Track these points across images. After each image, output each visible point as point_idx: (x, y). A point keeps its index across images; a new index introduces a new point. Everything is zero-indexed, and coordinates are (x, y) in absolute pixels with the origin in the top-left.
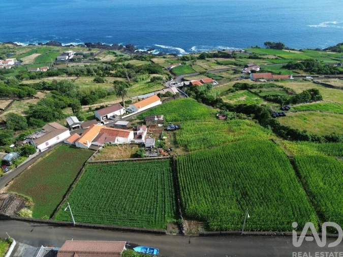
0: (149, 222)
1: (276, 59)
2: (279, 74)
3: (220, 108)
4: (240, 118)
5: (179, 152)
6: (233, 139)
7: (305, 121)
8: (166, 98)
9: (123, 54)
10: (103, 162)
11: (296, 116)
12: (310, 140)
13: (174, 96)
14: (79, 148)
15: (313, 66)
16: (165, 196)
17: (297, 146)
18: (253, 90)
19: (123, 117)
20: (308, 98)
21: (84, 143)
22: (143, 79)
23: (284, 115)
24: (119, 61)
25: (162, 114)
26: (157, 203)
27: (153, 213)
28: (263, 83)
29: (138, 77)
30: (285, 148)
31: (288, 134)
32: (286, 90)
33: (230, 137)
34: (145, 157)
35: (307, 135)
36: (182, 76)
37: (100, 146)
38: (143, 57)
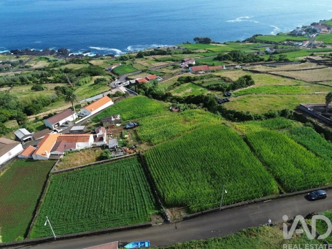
0: (132, 218)
1: (207, 52)
2: (213, 65)
3: (171, 102)
4: (192, 108)
5: (143, 148)
6: (190, 128)
7: (246, 103)
8: (117, 98)
9: (57, 59)
10: (69, 170)
11: (238, 100)
12: (254, 119)
13: (124, 95)
14: (38, 160)
15: (239, 56)
16: (141, 191)
17: (244, 125)
18: (196, 82)
19: (76, 123)
20: (244, 83)
21: (42, 154)
22: (86, 82)
23: (228, 101)
24: (55, 66)
25: (118, 113)
26: (135, 200)
27: (134, 209)
28: (203, 75)
29: (80, 81)
30: (236, 128)
31: (235, 117)
32: (224, 79)
33: (187, 126)
34: (112, 157)
35: (250, 115)
36: (125, 76)
37: (60, 155)
38: (80, 60)
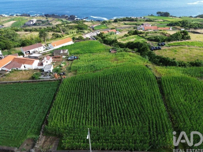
1: (164, 21)
4: (126, 51)
6: (115, 65)
7: (175, 52)
8: (79, 40)
9: (67, 21)
12: (178, 65)
15: (187, 24)
18: (141, 35)
20: (180, 37)
22: (72, 33)
29: (69, 31)
30: (156, 71)
32: (165, 34)
35: (175, 62)
36: (98, 31)
37: (7, 71)
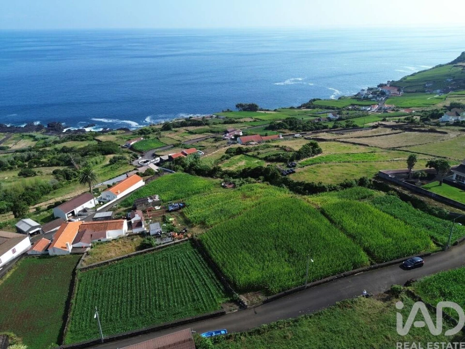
0: (198, 309)
1: (255, 121)
2: (266, 135)
3: (222, 178)
4: (250, 182)
5: (196, 231)
6: (253, 204)
7: (315, 174)
8: (148, 177)
9: (47, 136)
10: (101, 264)
11: (306, 171)
12: (328, 191)
13: (157, 174)
14: (56, 256)
15: (296, 123)
16: (203, 279)
17: (318, 198)
18: (250, 154)
19: (98, 209)
20: (309, 152)
21: (62, 247)
22: (97, 163)
23: (294, 172)
24: (46, 145)
26: (198, 289)
27: (198, 299)
28: (256, 146)
29: (88, 161)
30: (308, 202)
32: (284, 148)
33: (248, 202)
34: (157, 245)
35: (324, 186)
36: (152, 152)
37: (86, 247)
38: (82, 137)
